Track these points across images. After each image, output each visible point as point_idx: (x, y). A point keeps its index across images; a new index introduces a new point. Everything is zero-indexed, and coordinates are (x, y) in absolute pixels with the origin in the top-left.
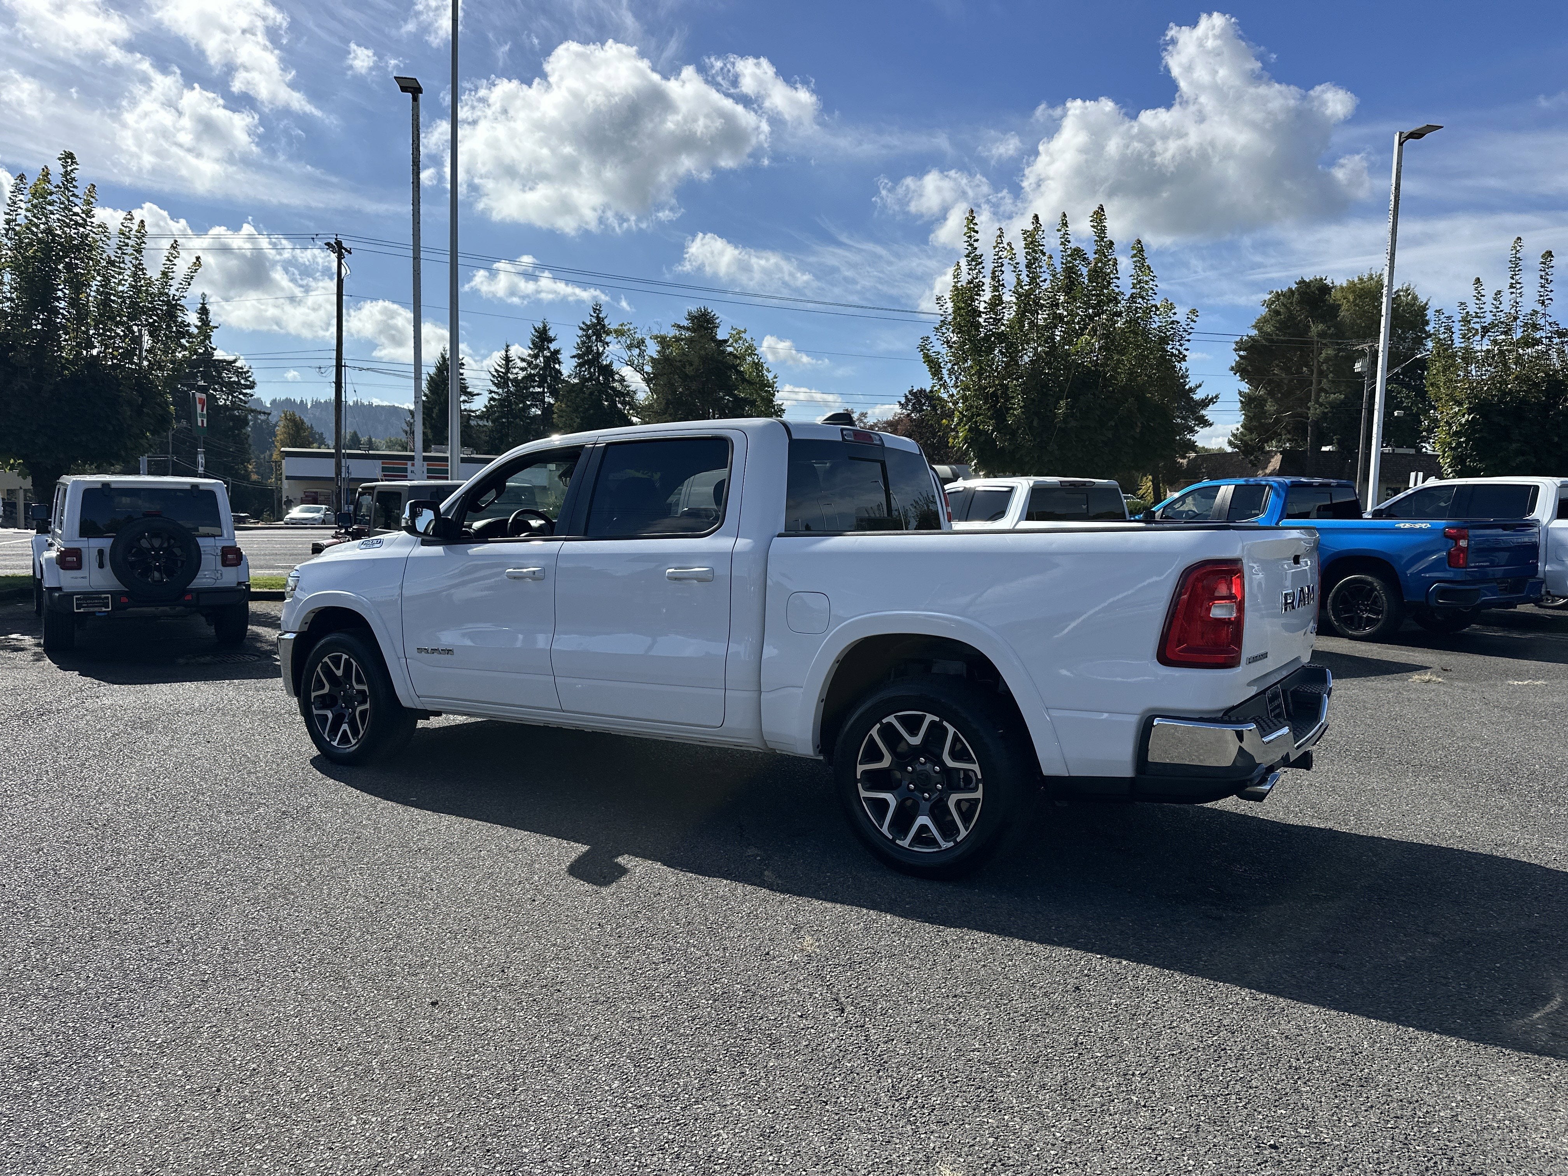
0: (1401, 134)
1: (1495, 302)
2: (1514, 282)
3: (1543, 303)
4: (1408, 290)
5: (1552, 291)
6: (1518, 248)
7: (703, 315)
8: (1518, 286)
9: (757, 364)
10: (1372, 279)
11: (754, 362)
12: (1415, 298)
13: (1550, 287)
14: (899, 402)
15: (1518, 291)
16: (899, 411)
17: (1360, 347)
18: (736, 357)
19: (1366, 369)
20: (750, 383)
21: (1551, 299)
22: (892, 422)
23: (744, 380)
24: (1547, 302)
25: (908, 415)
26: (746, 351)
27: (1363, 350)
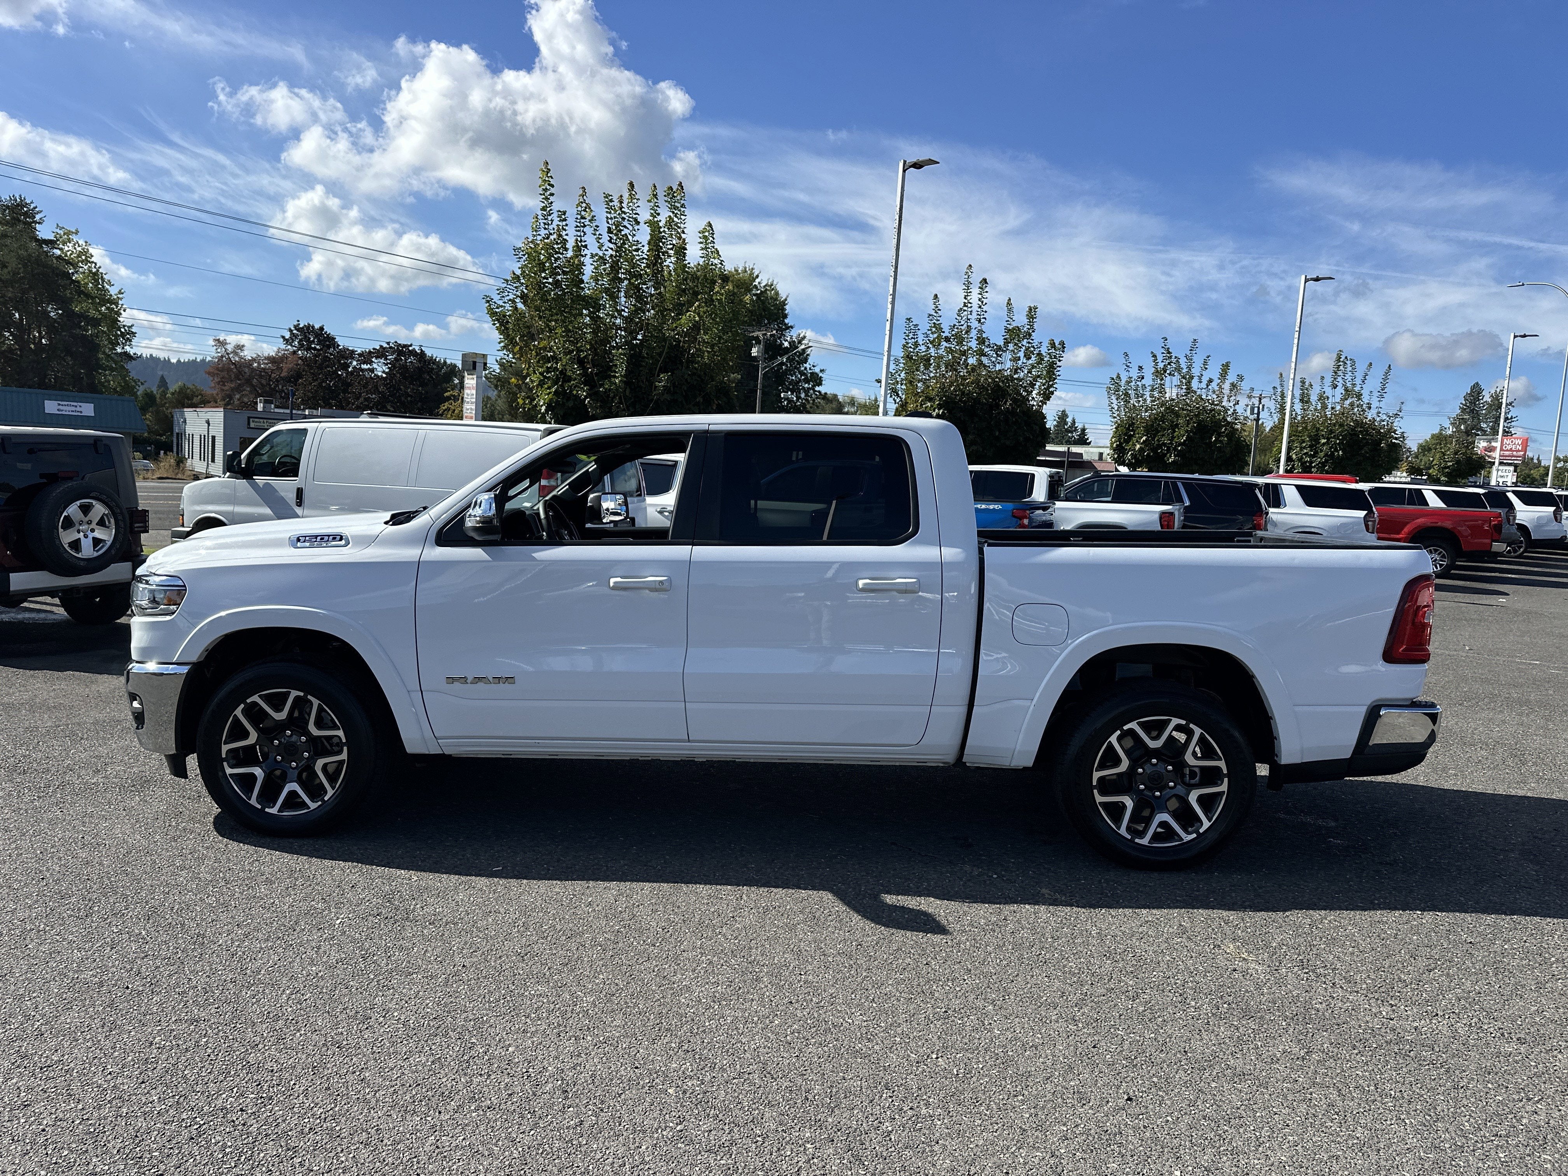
0: (905, 162)
1: (958, 318)
2: (966, 301)
3: (979, 321)
4: (772, 285)
5: (986, 312)
6: (970, 273)
7: (18, 205)
8: (969, 305)
9: (95, 274)
10: (746, 271)
11: (90, 271)
12: (777, 293)
13: (985, 308)
14: (283, 337)
15: (970, 310)
16: (283, 347)
17: (755, 334)
18: (68, 262)
19: (760, 355)
20: (88, 296)
21: (985, 318)
22: (274, 358)
23: (80, 293)
24: (983, 320)
25: (294, 352)
26: (79, 256)
27: (758, 337)
